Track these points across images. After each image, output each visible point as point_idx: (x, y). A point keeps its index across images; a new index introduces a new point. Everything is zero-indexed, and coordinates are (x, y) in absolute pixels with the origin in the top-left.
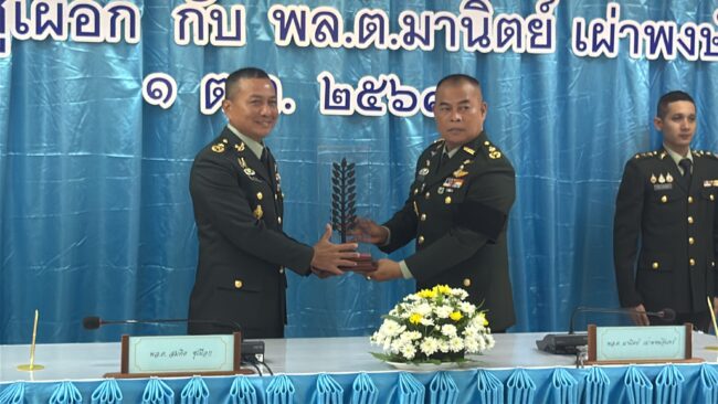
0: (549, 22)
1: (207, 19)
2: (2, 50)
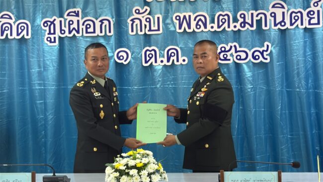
0: (318, 11)
1: (144, 22)
2: (55, 42)
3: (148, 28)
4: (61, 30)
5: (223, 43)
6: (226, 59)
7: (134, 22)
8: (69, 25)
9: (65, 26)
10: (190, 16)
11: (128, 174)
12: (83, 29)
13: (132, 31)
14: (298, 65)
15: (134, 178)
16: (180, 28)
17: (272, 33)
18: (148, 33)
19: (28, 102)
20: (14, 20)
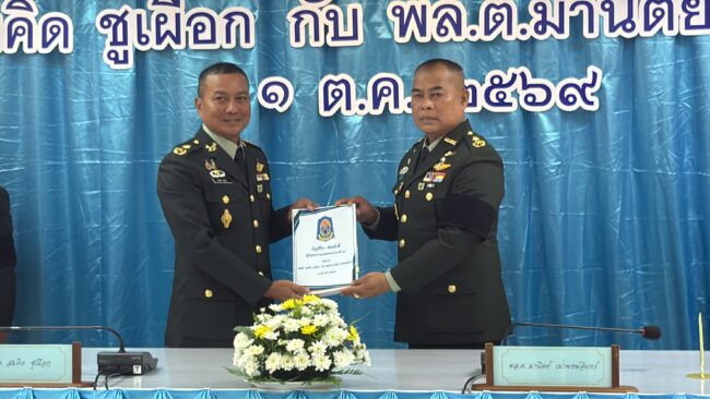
1: (323, 20)
2: (125, 61)
3: (331, 33)
4: (140, 35)
5: (496, 68)
6: (502, 103)
7: (300, 20)
8: (158, 24)
9: (149, 28)
10: (424, 8)
11: (282, 350)
12: (187, 33)
13: (297, 39)
14: (660, 116)
15: (296, 358)
16: (402, 34)
17: (605, 46)
18: (331, 43)
19: (66, 193)
20: (36, 12)
